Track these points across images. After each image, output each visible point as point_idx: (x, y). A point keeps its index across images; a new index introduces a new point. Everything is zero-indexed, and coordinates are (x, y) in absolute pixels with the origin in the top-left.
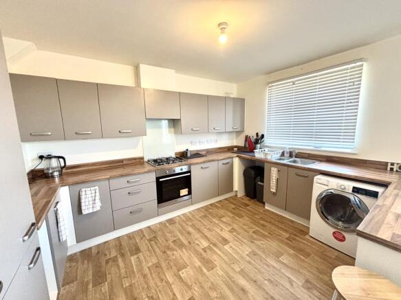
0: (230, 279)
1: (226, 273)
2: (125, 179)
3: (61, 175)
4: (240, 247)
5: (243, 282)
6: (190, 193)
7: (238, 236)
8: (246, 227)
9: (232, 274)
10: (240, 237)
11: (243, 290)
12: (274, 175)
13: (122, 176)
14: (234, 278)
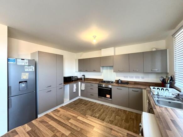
2: (90, 84)
3: (84, 80)
6: (111, 98)
13: (89, 83)
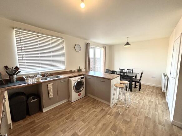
0: (100, 130)
1: (98, 132)
4: (79, 126)
5: (100, 125)
7: (69, 127)
8: (61, 123)
9: (98, 129)
10: (71, 126)
11: (104, 125)
12: (51, 88)
14: (100, 129)
